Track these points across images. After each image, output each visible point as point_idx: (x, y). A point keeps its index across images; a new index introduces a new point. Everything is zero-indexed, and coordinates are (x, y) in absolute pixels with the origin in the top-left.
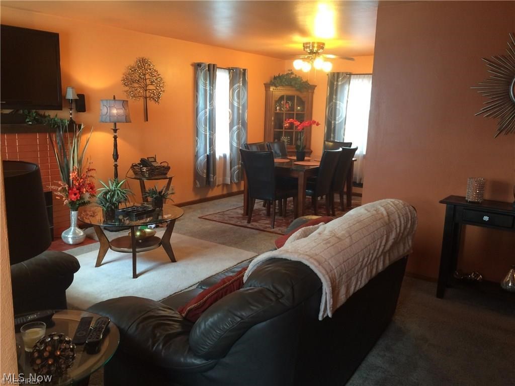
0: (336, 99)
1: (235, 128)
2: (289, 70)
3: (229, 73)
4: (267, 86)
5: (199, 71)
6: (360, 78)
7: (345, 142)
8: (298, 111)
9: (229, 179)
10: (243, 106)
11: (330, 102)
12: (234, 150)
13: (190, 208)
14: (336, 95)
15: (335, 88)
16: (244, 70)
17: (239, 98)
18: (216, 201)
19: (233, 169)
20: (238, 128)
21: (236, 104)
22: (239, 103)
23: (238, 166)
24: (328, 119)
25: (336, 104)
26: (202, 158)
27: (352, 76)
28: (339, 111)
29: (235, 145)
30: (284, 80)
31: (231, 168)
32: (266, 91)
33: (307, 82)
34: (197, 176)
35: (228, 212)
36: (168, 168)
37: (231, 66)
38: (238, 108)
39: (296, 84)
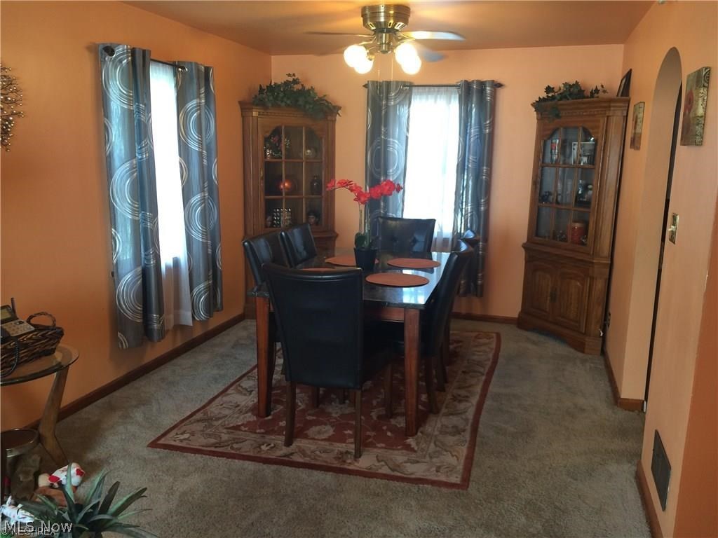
0: (386, 134)
1: (196, 199)
2: (289, 75)
3: (175, 75)
4: (245, 107)
5: (110, 65)
6: (429, 93)
7: (405, 217)
8: (307, 158)
9: (189, 314)
10: (208, 150)
11: (372, 142)
12: (197, 249)
14: (386, 125)
15: (383, 112)
16: (207, 69)
17: (200, 132)
18: (167, 371)
19: (195, 291)
20: (203, 200)
21: (194, 146)
22: (200, 143)
23: (206, 283)
24: (372, 175)
25: (386, 143)
26: (128, 279)
27: (414, 90)
28: (394, 154)
29: (198, 236)
30: (281, 95)
31: (191, 290)
32: (243, 117)
33: (321, 99)
34: (117, 320)
35: (214, 410)
37: (176, 59)
38: (200, 154)
39: (306, 102)
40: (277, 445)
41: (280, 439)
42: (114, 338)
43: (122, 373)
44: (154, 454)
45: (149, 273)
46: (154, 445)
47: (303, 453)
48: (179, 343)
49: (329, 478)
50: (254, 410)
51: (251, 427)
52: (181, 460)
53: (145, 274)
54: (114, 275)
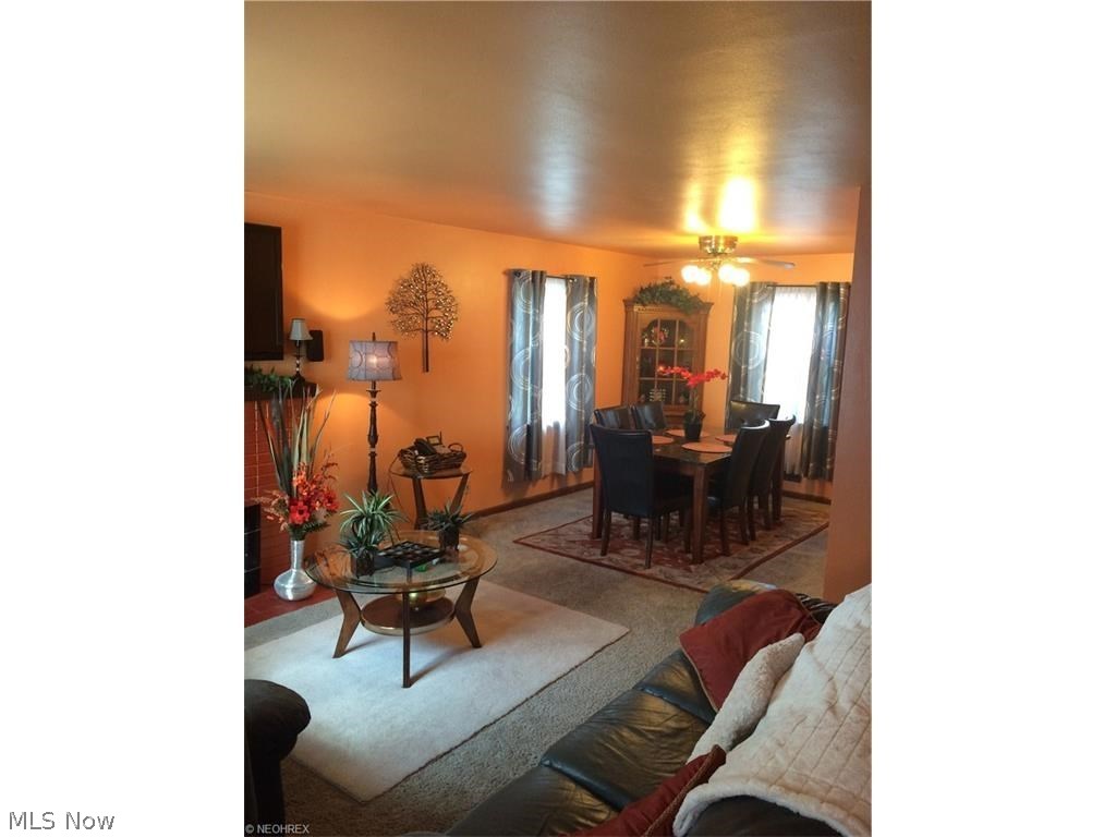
0: (749, 328)
1: (575, 377)
2: (667, 278)
3: (567, 285)
4: (628, 304)
5: (517, 283)
6: (791, 292)
7: (764, 402)
8: (682, 345)
9: (564, 466)
10: (589, 340)
11: (737, 334)
12: (573, 414)
13: (497, 520)
14: (749, 320)
15: (747, 308)
16: (592, 279)
17: (582, 326)
18: (541, 506)
19: (569, 448)
20: (581, 378)
21: (577, 337)
22: (582, 335)
23: (578, 443)
24: (735, 363)
25: (748, 335)
26: (518, 431)
27: (778, 289)
28: (755, 347)
29: (574, 406)
30: (657, 294)
31: (567, 448)
32: (626, 312)
33: (696, 297)
34: (509, 461)
35: (563, 531)
36: (463, 456)
37: (570, 272)
38: (581, 344)
39: (678, 300)
40: (596, 554)
41: (598, 551)
42: (505, 474)
43: (509, 500)
44: (515, 546)
45: (532, 431)
46: (516, 542)
47: (610, 560)
48: (555, 488)
49: (619, 575)
50: (592, 536)
51: (583, 543)
52: (530, 551)
53: (529, 429)
54: (509, 429)
